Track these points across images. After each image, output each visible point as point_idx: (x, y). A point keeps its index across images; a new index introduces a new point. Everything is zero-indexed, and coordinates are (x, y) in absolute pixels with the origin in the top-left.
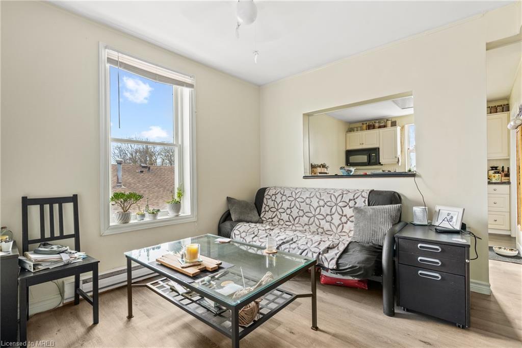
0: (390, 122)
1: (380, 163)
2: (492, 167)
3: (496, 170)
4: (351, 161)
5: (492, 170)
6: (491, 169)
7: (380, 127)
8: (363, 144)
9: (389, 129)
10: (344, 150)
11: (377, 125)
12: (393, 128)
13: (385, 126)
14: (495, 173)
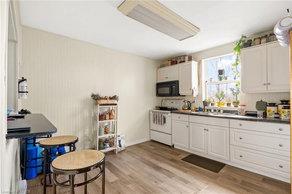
0: (187, 57)
1: (179, 95)
2: (282, 101)
3: (286, 104)
4: (159, 93)
5: (282, 104)
6: (281, 102)
7: (181, 62)
8: (167, 78)
9: (187, 63)
10: (155, 83)
11: (179, 61)
12: (189, 63)
13: (184, 62)
14: (285, 108)
